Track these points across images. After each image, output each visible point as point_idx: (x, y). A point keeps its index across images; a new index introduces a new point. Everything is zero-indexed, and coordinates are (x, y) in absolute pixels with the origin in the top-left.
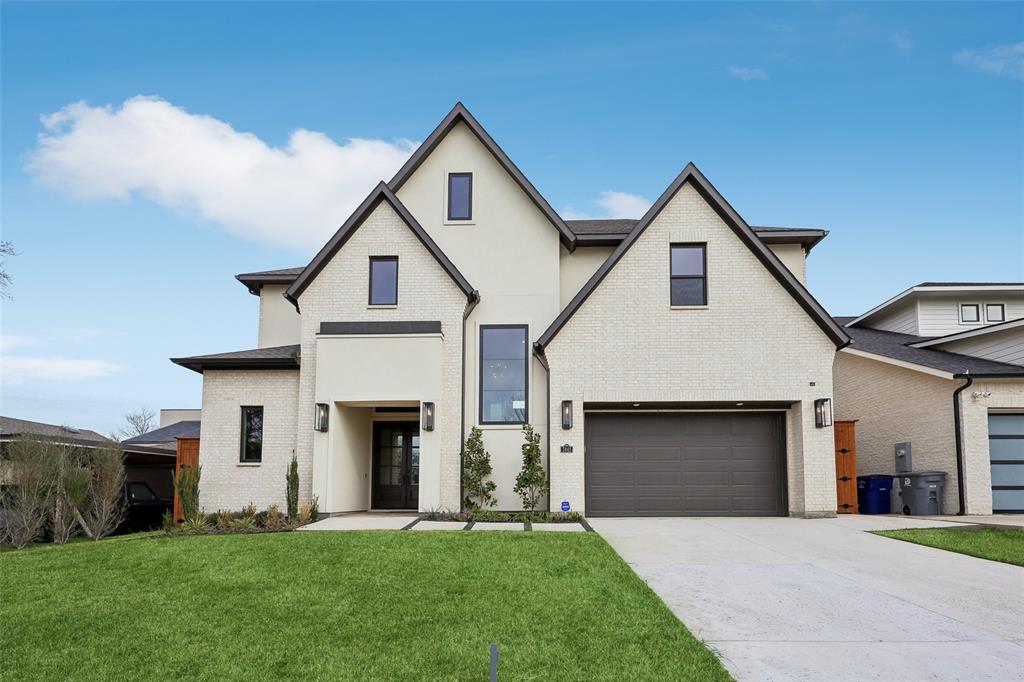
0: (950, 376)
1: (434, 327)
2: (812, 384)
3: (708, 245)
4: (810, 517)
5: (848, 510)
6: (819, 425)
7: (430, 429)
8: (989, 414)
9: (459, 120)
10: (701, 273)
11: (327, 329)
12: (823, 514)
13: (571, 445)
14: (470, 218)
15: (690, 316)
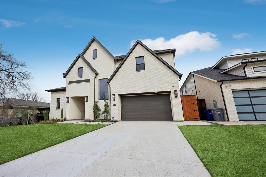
0: (216, 81)
1: (89, 80)
2: (173, 86)
3: (144, 56)
4: (176, 122)
5: (197, 119)
6: (176, 97)
7: (87, 101)
8: (232, 91)
9: (94, 40)
10: (144, 63)
11: (70, 82)
12: (179, 121)
13: (115, 104)
14: (97, 58)
15: (141, 73)
